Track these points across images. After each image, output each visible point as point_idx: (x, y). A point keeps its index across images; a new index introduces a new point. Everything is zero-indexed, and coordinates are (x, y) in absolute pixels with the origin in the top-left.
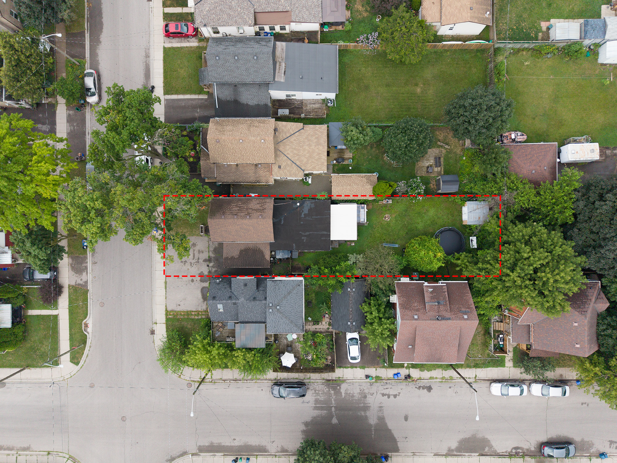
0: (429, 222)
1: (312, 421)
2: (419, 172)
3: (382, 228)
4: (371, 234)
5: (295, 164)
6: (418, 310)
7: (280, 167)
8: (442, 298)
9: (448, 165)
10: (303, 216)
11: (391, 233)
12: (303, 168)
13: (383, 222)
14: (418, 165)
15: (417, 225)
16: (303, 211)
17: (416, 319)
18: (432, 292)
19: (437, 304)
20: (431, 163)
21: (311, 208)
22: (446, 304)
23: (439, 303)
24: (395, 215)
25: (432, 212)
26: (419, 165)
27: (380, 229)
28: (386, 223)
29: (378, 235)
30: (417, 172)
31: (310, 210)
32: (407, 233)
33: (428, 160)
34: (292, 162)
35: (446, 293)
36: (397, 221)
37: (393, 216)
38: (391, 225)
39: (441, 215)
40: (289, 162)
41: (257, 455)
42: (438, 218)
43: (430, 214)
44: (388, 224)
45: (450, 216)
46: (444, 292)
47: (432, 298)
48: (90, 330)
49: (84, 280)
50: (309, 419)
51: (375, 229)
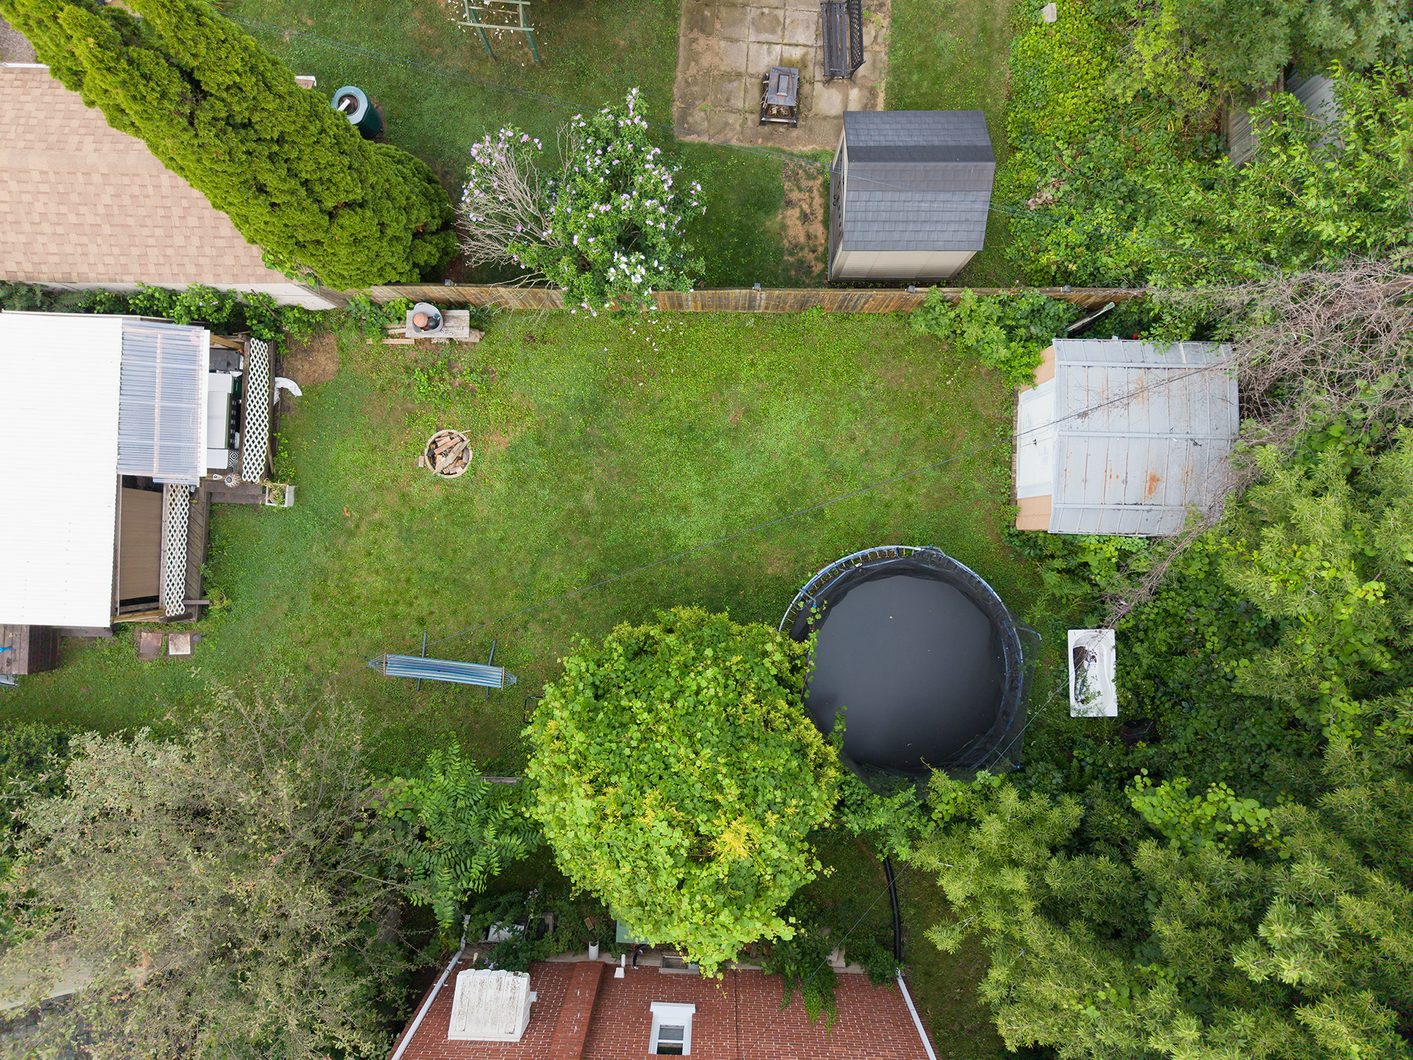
0: (760, 502)
2: (698, 116)
3: (407, 535)
4: (323, 574)
9: (921, 67)
11: (477, 577)
13: (414, 490)
14: (694, 57)
15: (670, 523)
20: (796, 53)
24: (514, 435)
25: (786, 427)
26: (706, 61)
27: (392, 542)
28: (437, 493)
29: (378, 583)
30: (684, 115)
32: (594, 578)
33: (775, 25)
36: (522, 482)
37: (499, 444)
38: (481, 509)
39: (852, 452)
42: (835, 473)
43: (771, 443)
44: (455, 499)
45: (922, 465)
51: (351, 534)
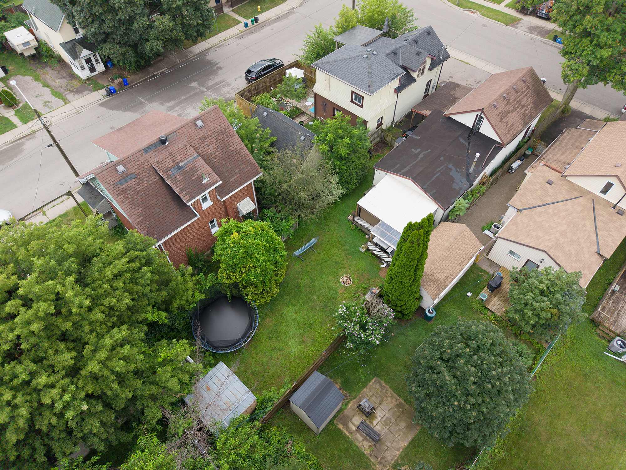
0: (283, 328)
1: (217, 73)
2: (378, 386)
3: (337, 263)
4: (343, 245)
5: (541, 206)
6: (203, 139)
7: (550, 183)
8: (179, 178)
9: (347, 450)
10: (451, 166)
11: (318, 268)
12: (525, 212)
13: (345, 270)
14: (392, 397)
15: (296, 308)
16: (457, 171)
17: (197, 119)
18: (200, 178)
19: (181, 164)
20: (375, 423)
21: (453, 182)
22: (166, 172)
23: (180, 168)
24: (340, 295)
25: (293, 347)
26: (389, 399)
27: (338, 260)
28: (341, 274)
29: (333, 252)
30: (380, 384)
31: (452, 179)
32: (299, 287)
33: (386, 423)
34: (546, 205)
35: (177, 190)
36: (329, 289)
37: (340, 291)
38: (331, 278)
39: (275, 356)
40: (549, 200)
41: (241, 32)
42: (274, 349)
43: (293, 341)
44: (336, 276)
45: (258, 368)
46: (181, 191)
47: (194, 170)
48: (468, 12)
49: (519, 27)
50: (220, 72)
51: (346, 255)
